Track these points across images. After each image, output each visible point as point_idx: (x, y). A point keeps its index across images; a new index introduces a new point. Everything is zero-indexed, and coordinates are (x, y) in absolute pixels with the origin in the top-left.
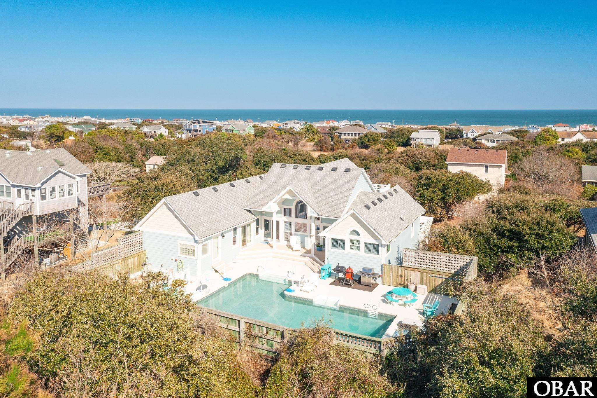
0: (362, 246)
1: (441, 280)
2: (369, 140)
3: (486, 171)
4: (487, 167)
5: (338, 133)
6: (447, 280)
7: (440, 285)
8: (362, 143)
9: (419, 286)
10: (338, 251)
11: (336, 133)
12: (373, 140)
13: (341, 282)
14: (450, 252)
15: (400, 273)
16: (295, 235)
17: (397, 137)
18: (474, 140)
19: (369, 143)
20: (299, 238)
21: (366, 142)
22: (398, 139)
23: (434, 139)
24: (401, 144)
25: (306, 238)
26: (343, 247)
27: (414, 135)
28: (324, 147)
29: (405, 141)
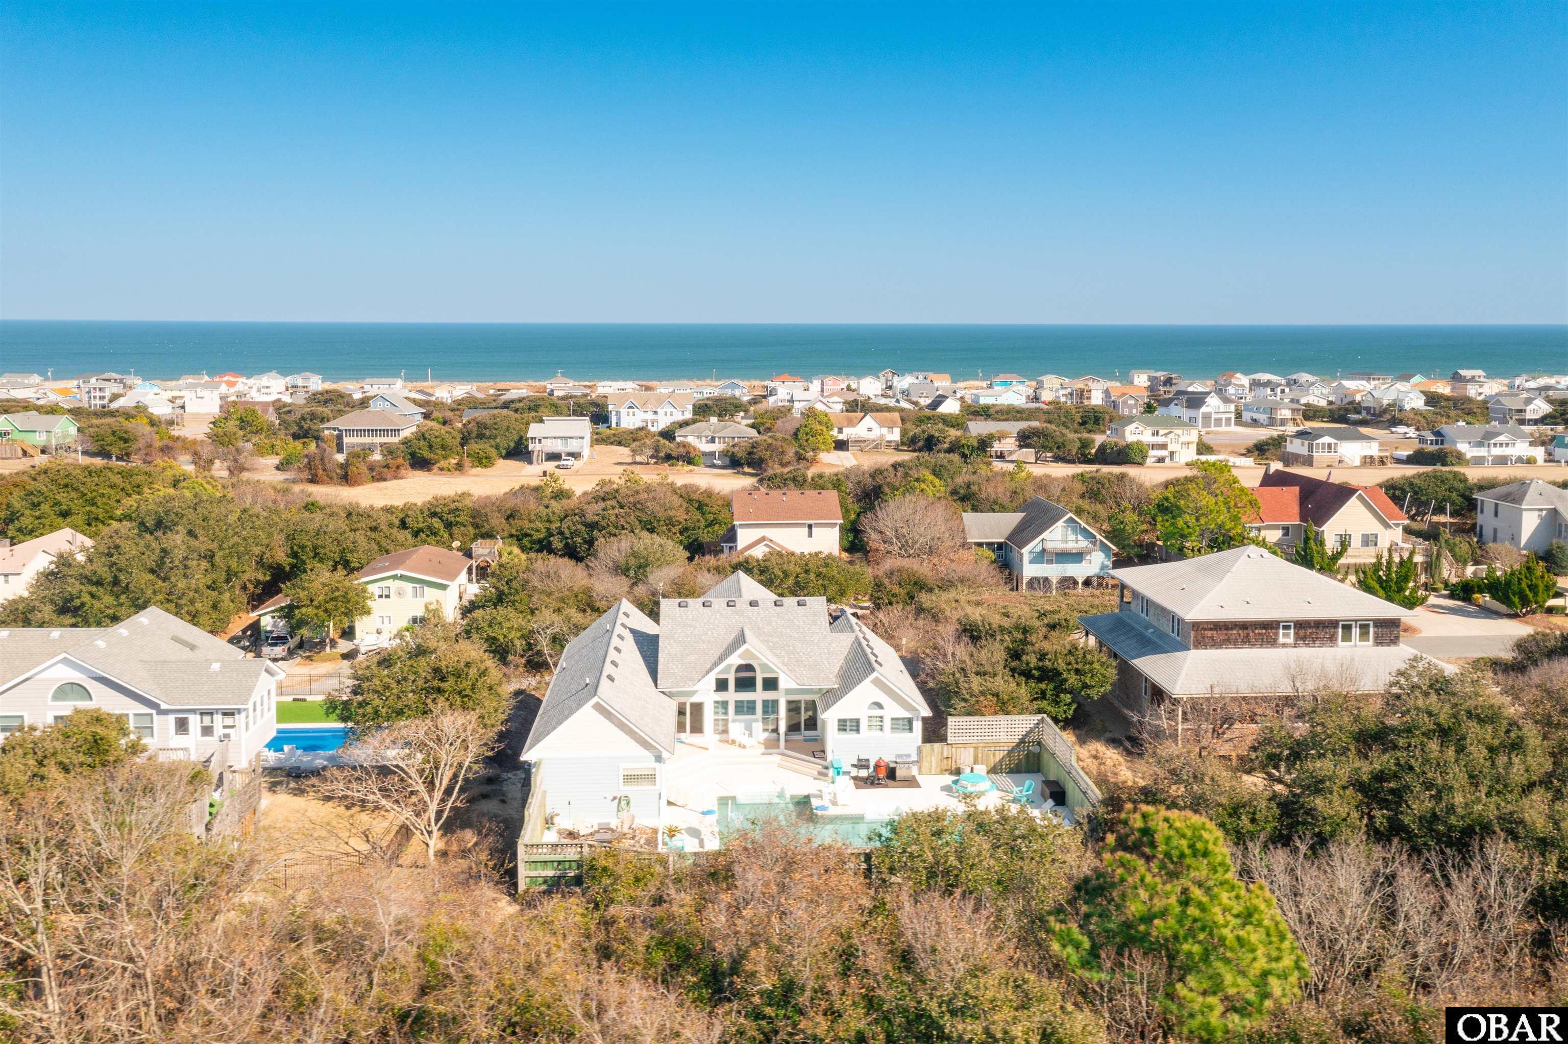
0: (887, 724)
1: (1002, 754)
2: (431, 447)
3: (810, 535)
4: (810, 527)
5: (334, 429)
6: (1010, 752)
7: (1001, 761)
8: (413, 455)
9: (975, 767)
10: (850, 736)
11: (328, 429)
12: (444, 447)
13: (871, 782)
14: (1008, 713)
15: (945, 755)
16: (734, 721)
17: (495, 437)
18: (668, 434)
19: (432, 456)
20: (742, 725)
21: (426, 454)
22: (498, 440)
23: (582, 438)
24: (504, 452)
25: (754, 724)
26: (858, 730)
27: (534, 430)
28: (320, 472)
29: (512, 445)
